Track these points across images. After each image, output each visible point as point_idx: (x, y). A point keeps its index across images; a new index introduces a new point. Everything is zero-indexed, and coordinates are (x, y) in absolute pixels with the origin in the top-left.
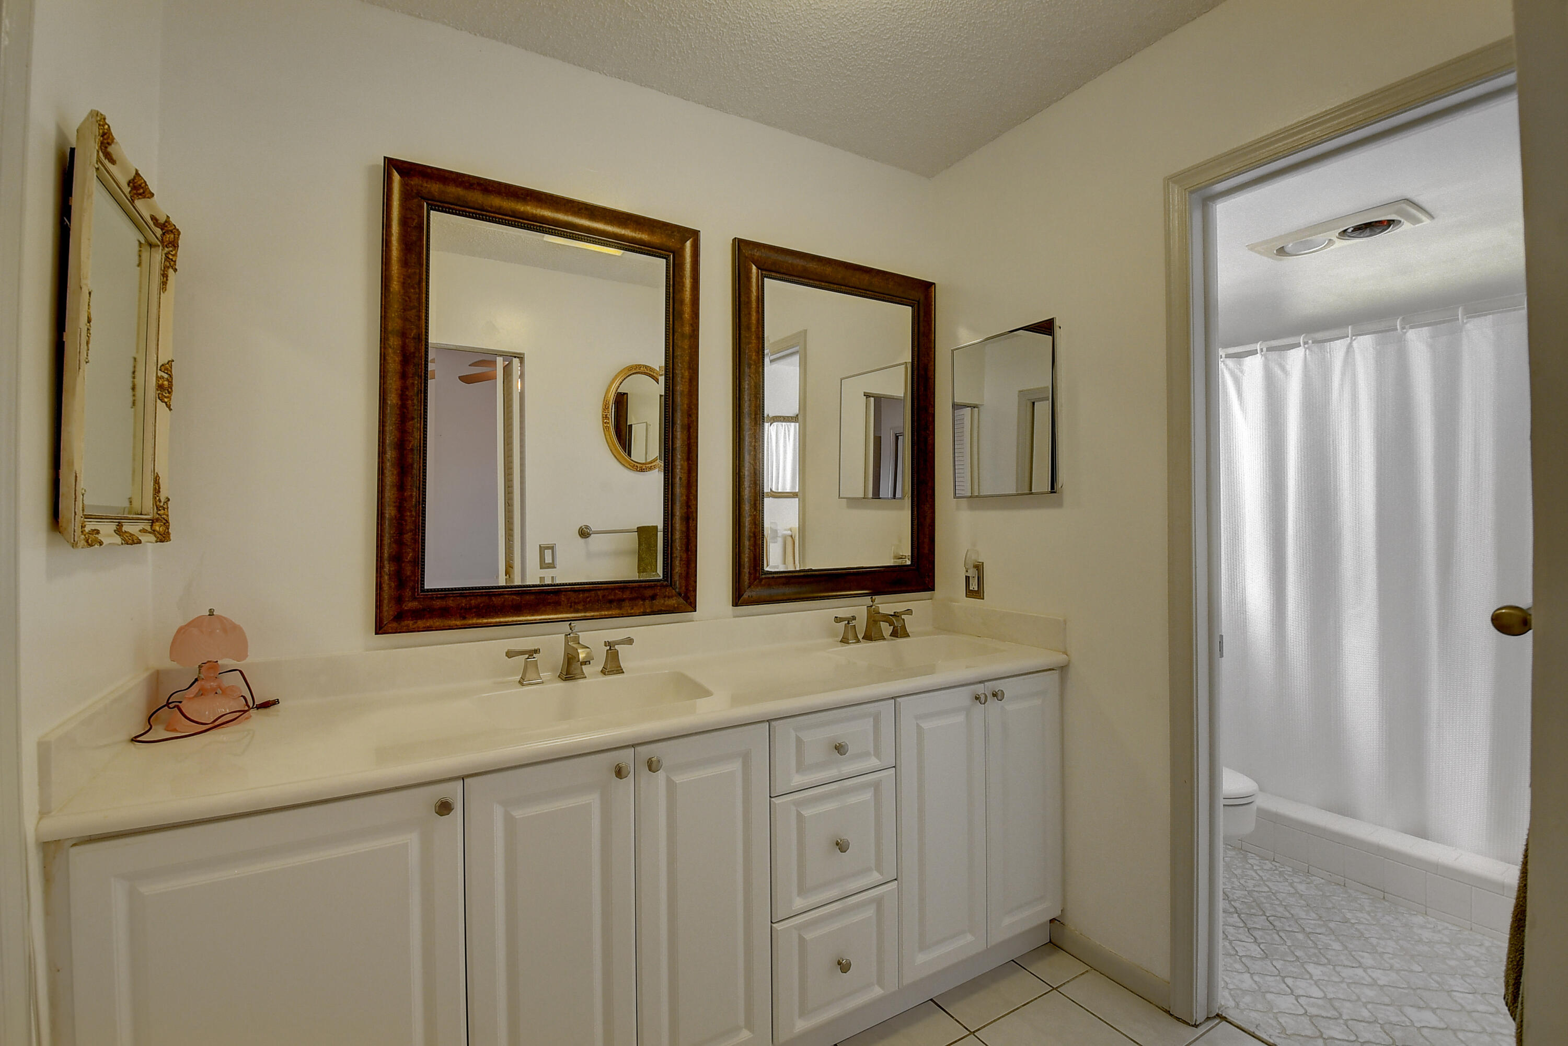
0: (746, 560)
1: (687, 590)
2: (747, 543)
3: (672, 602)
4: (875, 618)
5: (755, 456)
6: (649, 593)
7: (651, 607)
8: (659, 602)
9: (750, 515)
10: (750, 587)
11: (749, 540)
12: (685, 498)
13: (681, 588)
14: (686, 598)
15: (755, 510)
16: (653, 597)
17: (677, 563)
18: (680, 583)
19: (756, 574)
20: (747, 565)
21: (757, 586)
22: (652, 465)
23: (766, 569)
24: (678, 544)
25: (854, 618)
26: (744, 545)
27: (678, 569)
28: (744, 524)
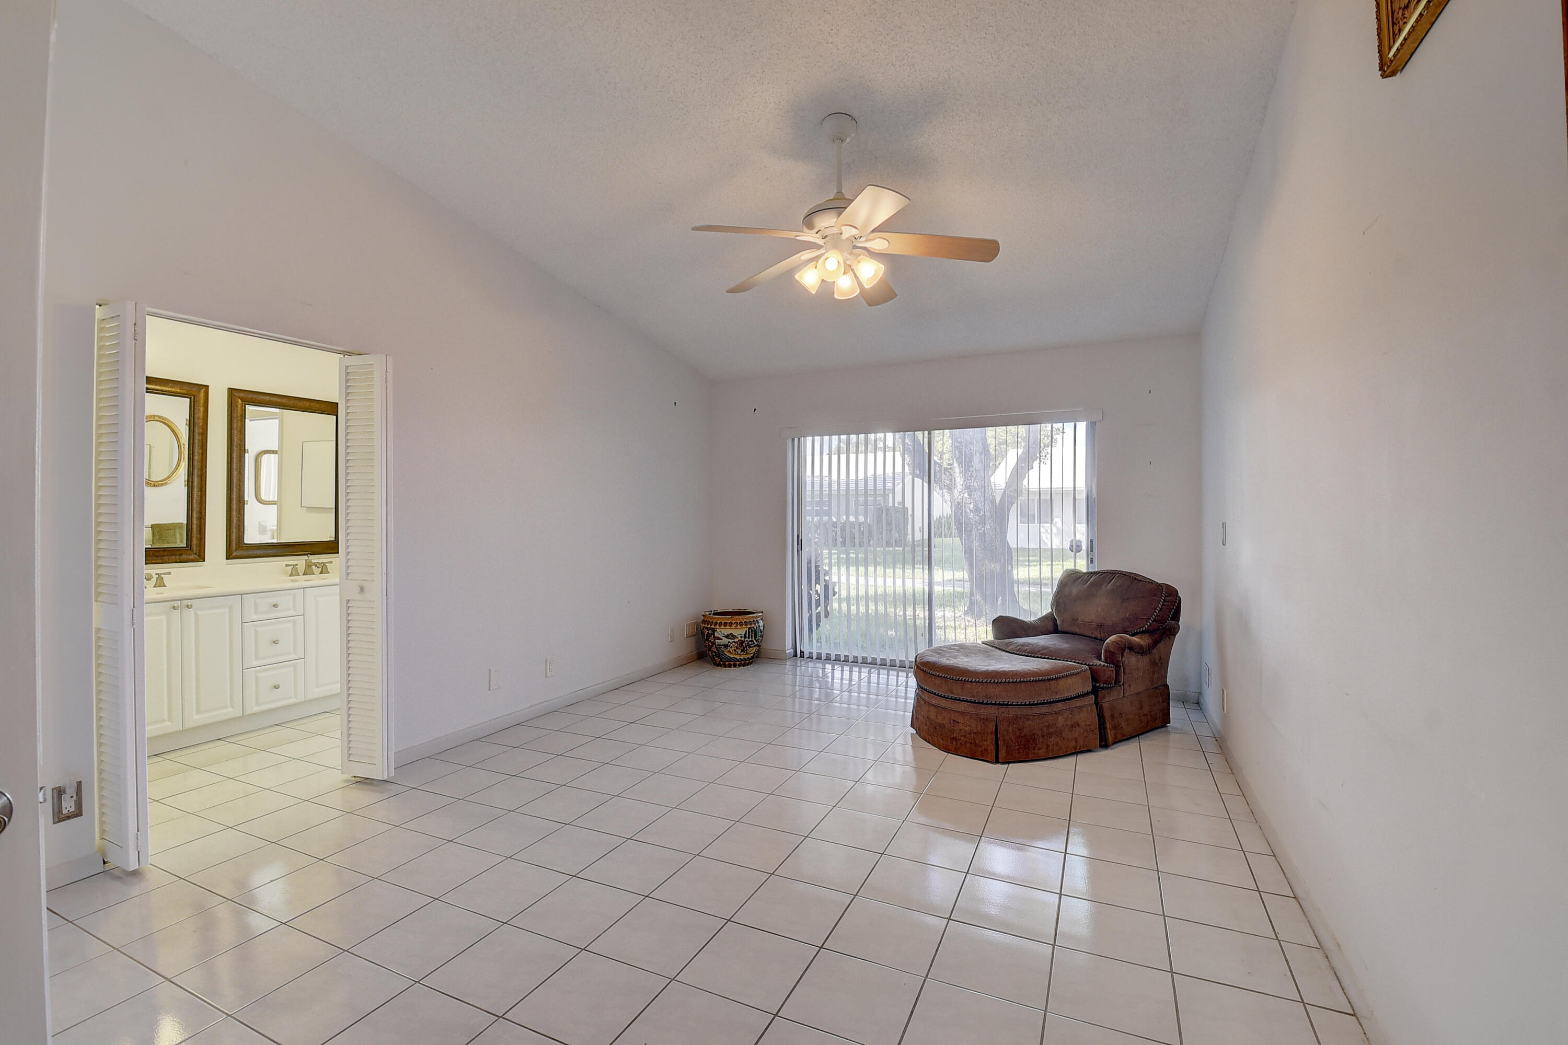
0: (234, 538)
1: (200, 552)
2: (234, 530)
3: (192, 557)
4: (309, 566)
5: (240, 489)
6: (178, 553)
7: (180, 559)
8: (184, 557)
9: (236, 517)
10: (236, 551)
11: (236, 529)
12: (199, 509)
13: (196, 551)
14: (199, 556)
15: (239, 514)
16: (180, 555)
17: (194, 539)
18: (196, 549)
19: (239, 544)
20: (234, 543)
21: (240, 550)
22: (163, 482)
23: (245, 542)
24: (195, 531)
25: (297, 565)
26: (233, 531)
27: (195, 542)
28: (233, 520)
